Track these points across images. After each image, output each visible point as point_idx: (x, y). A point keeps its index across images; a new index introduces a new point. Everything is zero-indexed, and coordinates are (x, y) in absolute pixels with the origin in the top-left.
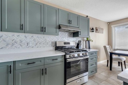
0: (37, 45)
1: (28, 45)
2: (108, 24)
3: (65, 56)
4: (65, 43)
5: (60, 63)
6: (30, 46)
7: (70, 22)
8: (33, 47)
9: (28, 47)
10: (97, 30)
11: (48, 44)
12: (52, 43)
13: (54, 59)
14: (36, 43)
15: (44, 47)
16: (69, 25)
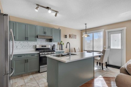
0: (23, 48)
1: (17, 48)
2: (81, 31)
3: (39, 53)
4: (42, 46)
5: (36, 57)
6: (18, 48)
7: (45, 33)
8: (20, 49)
9: (17, 49)
10: (70, 36)
11: (30, 47)
12: (33, 46)
13: (33, 55)
14: (22, 46)
15: (28, 49)
16: (44, 35)
